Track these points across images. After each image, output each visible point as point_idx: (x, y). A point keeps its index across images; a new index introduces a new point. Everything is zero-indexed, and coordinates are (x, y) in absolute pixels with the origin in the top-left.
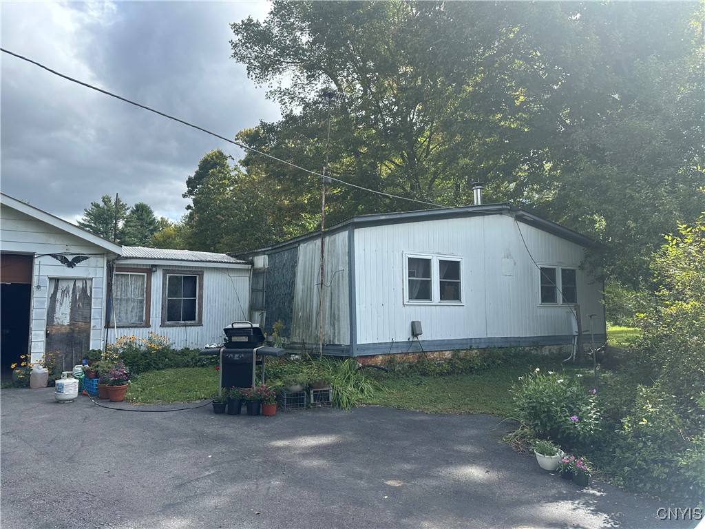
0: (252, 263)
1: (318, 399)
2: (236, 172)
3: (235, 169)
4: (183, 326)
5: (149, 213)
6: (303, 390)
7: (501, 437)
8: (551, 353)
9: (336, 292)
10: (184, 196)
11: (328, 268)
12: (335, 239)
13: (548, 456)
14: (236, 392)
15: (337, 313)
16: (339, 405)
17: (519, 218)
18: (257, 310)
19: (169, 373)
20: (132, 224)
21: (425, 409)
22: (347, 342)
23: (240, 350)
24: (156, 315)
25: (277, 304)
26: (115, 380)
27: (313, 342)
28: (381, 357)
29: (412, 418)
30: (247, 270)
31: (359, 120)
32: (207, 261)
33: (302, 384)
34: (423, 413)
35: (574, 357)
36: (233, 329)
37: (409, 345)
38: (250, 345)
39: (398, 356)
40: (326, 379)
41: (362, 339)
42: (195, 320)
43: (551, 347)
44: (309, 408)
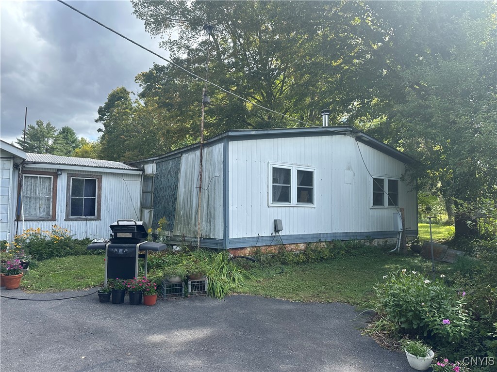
0: (143, 170)
1: (195, 288)
2: (137, 105)
3: (136, 102)
4: (84, 220)
5: (73, 134)
6: (182, 281)
7: (362, 328)
8: (379, 245)
9: (213, 194)
10: (96, 121)
11: (206, 175)
12: (212, 150)
13: (420, 358)
14: (120, 283)
15: (212, 212)
16: (214, 294)
17: (359, 139)
18: (146, 208)
19: (68, 260)
20: (59, 142)
21: (289, 298)
22: (221, 237)
23: (123, 245)
24: (61, 210)
25: (163, 204)
26: (11, 270)
27: (192, 235)
28: (249, 249)
29: (279, 307)
30: (139, 175)
31: (230, 66)
32: (104, 168)
33: (180, 276)
34: (287, 302)
35: (399, 249)
36: (118, 226)
37: (272, 239)
38: (134, 240)
39: (263, 248)
40: (202, 271)
41: (233, 234)
42: (94, 215)
43: (379, 240)
44: (187, 297)
